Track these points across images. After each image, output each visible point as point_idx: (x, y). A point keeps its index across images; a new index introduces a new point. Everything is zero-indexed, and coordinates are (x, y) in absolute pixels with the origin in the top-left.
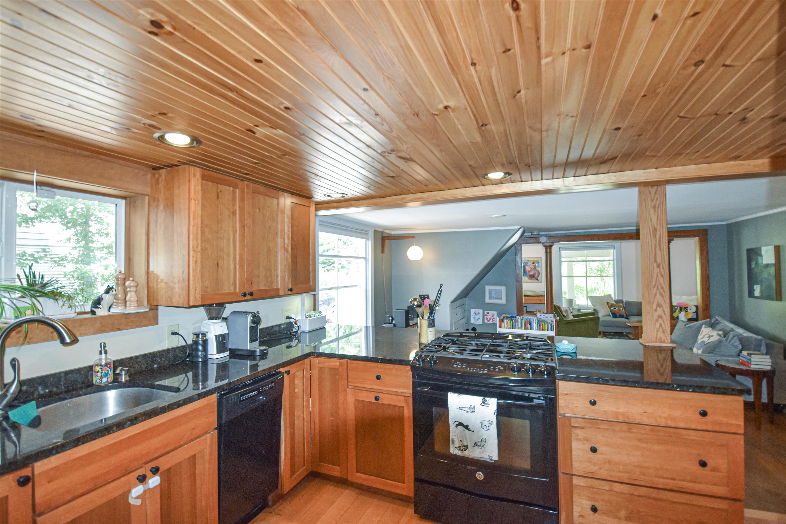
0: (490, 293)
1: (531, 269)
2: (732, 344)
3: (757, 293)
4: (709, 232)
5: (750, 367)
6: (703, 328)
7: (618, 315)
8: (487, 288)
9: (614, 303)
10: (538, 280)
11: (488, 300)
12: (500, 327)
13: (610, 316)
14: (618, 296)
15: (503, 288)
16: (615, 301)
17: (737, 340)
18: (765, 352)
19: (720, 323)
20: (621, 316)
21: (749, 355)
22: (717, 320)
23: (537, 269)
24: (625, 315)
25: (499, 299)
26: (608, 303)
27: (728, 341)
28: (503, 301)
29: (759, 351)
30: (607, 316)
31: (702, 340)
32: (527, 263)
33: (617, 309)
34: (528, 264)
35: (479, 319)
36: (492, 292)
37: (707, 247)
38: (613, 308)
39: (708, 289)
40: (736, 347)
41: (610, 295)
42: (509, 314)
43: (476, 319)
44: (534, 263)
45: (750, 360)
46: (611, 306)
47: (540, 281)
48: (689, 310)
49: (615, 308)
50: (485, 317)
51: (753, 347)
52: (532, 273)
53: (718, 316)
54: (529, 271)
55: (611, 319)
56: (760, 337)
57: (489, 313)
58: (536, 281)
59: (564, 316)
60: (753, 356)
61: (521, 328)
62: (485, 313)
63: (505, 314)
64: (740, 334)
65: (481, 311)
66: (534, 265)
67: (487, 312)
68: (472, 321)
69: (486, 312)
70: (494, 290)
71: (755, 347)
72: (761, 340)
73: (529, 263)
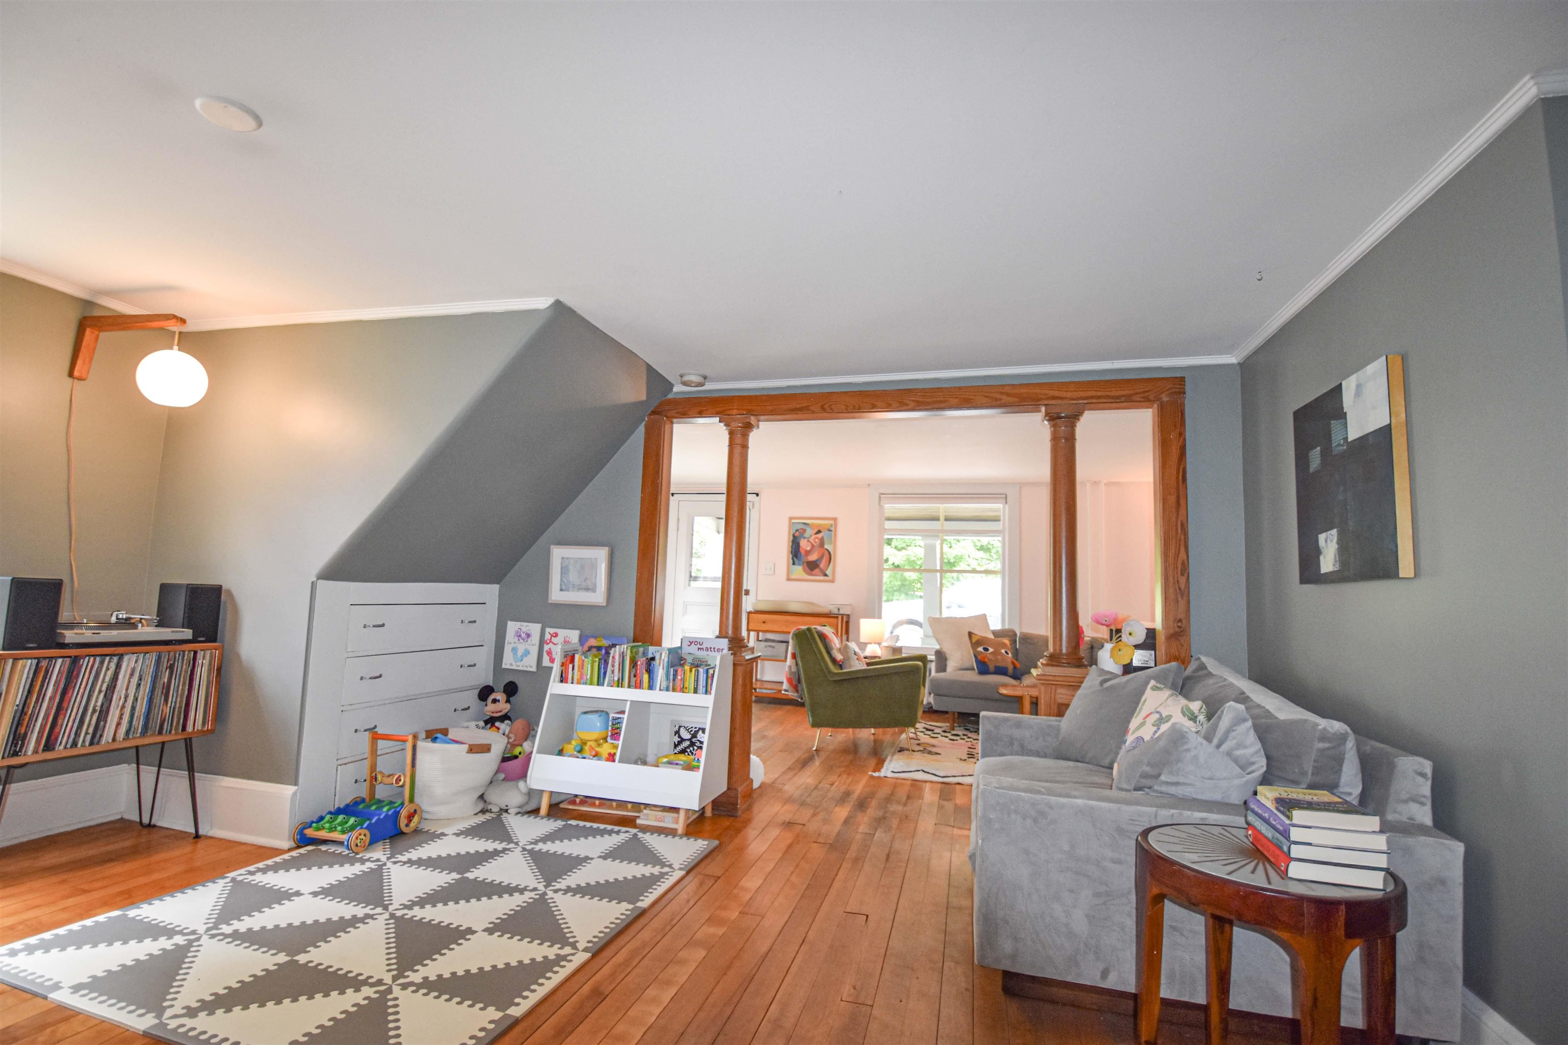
0: (564, 570)
1: (813, 546)
2: (1229, 754)
3: (1328, 563)
4: (1188, 387)
5: (1284, 874)
6: (1148, 692)
7: (992, 668)
8: (558, 554)
9: (992, 637)
10: (826, 575)
11: (556, 595)
12: (563, 679)
13: (974, 669)
14: (1009, 623)
15: (600, 555)
16: (994, 633)
17: (1252, 737)
18: (1353, 799)
19: (1210, 674)
20: (1001, 671)
21: (1287, 805)
22: (1202, 667)
23: (826, 546)
24: (1011, 668)
25: (587, 589)
26: (970, 634)
27: (1215, 741)
28: (598, 597)
29: (1332, 787)
30: (967, 669)
31: (1138, 734)
32: (804, 531)
33: (991, 650)
34: (806, 535)
35: (527, 653)
36: (571, 567)
37: (1181, 434)
38: (980, 649)
39: (1185, 570)
40: (1244, 766)
41: (983, 619)
42: (605, 637)
43: (520, 653)
44: (819, 532)
45: (1286, 834)
46: (976, 642)
47: (830, 578)
48: (1125, 637)
49: (986, 649)
50: (546, 648)
51: (1309, 767)
52: (813, 557)
53: (1207, 655)
54: (808, 553)
55: (973, 676)
56: (1337, 726)
57: (556, 635)
58: (822, 578)
59: (834, 661)
60: (1299, 816)
61: (620, 684)
62: (547, 636)
63: (595, 637)
64: (1268, 714)
65: (535, 629)
66: (820, 536)
67: (552, 631)
68: (508, 662)
69: (549, 630)
70: (577, 560)
71: (1317, 771)
72: (1343, 738)
73: (809, 532)
